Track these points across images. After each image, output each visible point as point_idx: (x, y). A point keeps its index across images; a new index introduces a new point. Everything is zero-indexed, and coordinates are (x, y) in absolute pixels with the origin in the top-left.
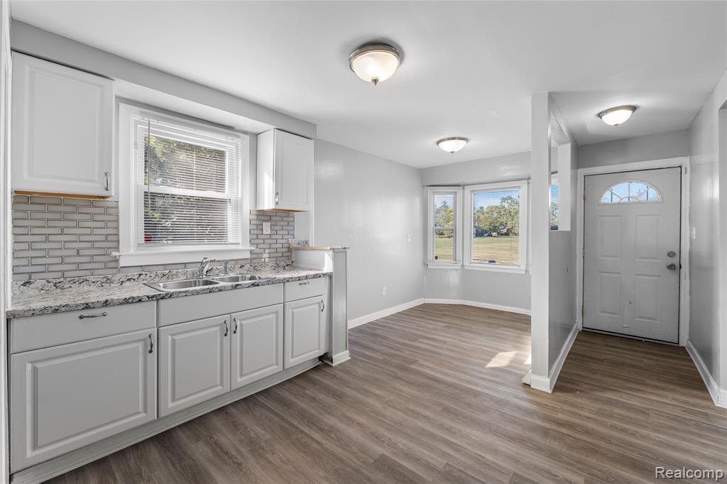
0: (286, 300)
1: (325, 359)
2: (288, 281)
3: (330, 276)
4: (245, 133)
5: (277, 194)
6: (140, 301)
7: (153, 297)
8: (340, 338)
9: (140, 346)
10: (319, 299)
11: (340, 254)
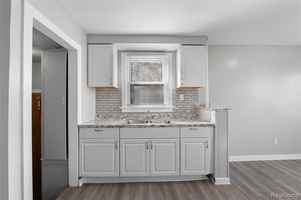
0: (181, 137)
1: (210, 177)
2: (182, 126)
3: (213, 126)
4: (170, 52)
5: (182, 79)
6: (113, 127)
7: (117, 126)
8: (222, 167)
9: (113, 145)
10: (205, 140)
11: (223, 113)
